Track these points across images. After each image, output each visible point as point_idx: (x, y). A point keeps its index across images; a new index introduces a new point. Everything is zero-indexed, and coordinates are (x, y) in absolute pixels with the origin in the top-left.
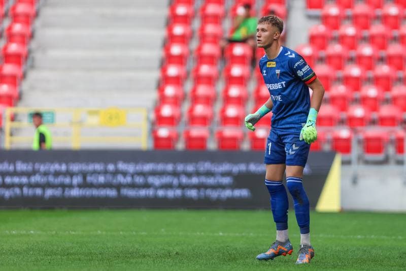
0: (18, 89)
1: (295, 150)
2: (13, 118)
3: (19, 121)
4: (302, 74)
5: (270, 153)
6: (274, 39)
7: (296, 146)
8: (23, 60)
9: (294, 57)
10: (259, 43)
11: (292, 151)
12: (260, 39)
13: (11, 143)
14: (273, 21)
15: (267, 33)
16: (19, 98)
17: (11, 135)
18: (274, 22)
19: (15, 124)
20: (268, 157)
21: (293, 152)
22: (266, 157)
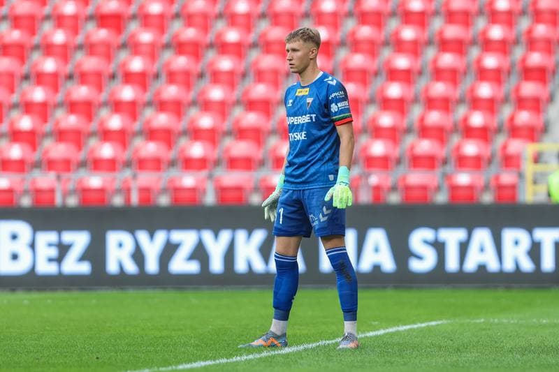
0: (542, 118)
1: (327, 215)
2: (537, 159)
3: (546, 162)
4: (336, 110)
5: (281, 223)
6: (311, 59)
7: (327, 209)
8: (548, 76)
9: (334, 84)
10: (291, 68)
11: (324, 216)
12: (292, 62)
13: (535, 194)
14: (303, 36)
15: (299, 54)
16: (545, 129)
17: (535, 182)
18: (305, 37)
19: (540, 168)
20: (279, 227)
21: (326, 218)
22: (275, 228)
